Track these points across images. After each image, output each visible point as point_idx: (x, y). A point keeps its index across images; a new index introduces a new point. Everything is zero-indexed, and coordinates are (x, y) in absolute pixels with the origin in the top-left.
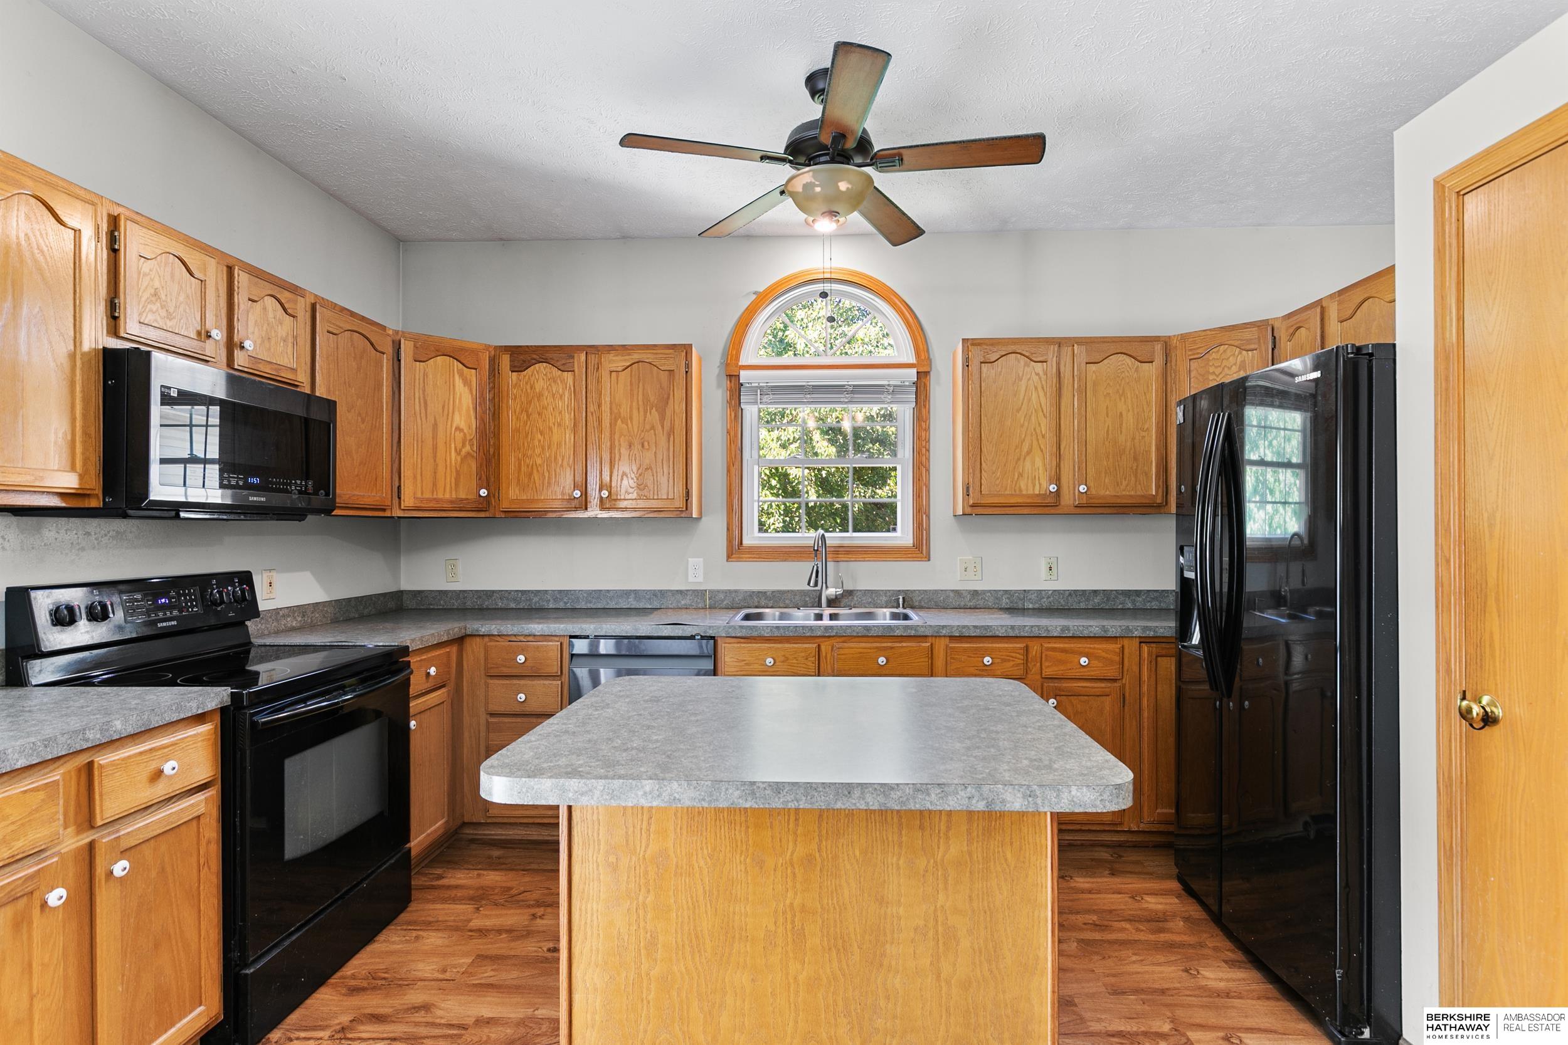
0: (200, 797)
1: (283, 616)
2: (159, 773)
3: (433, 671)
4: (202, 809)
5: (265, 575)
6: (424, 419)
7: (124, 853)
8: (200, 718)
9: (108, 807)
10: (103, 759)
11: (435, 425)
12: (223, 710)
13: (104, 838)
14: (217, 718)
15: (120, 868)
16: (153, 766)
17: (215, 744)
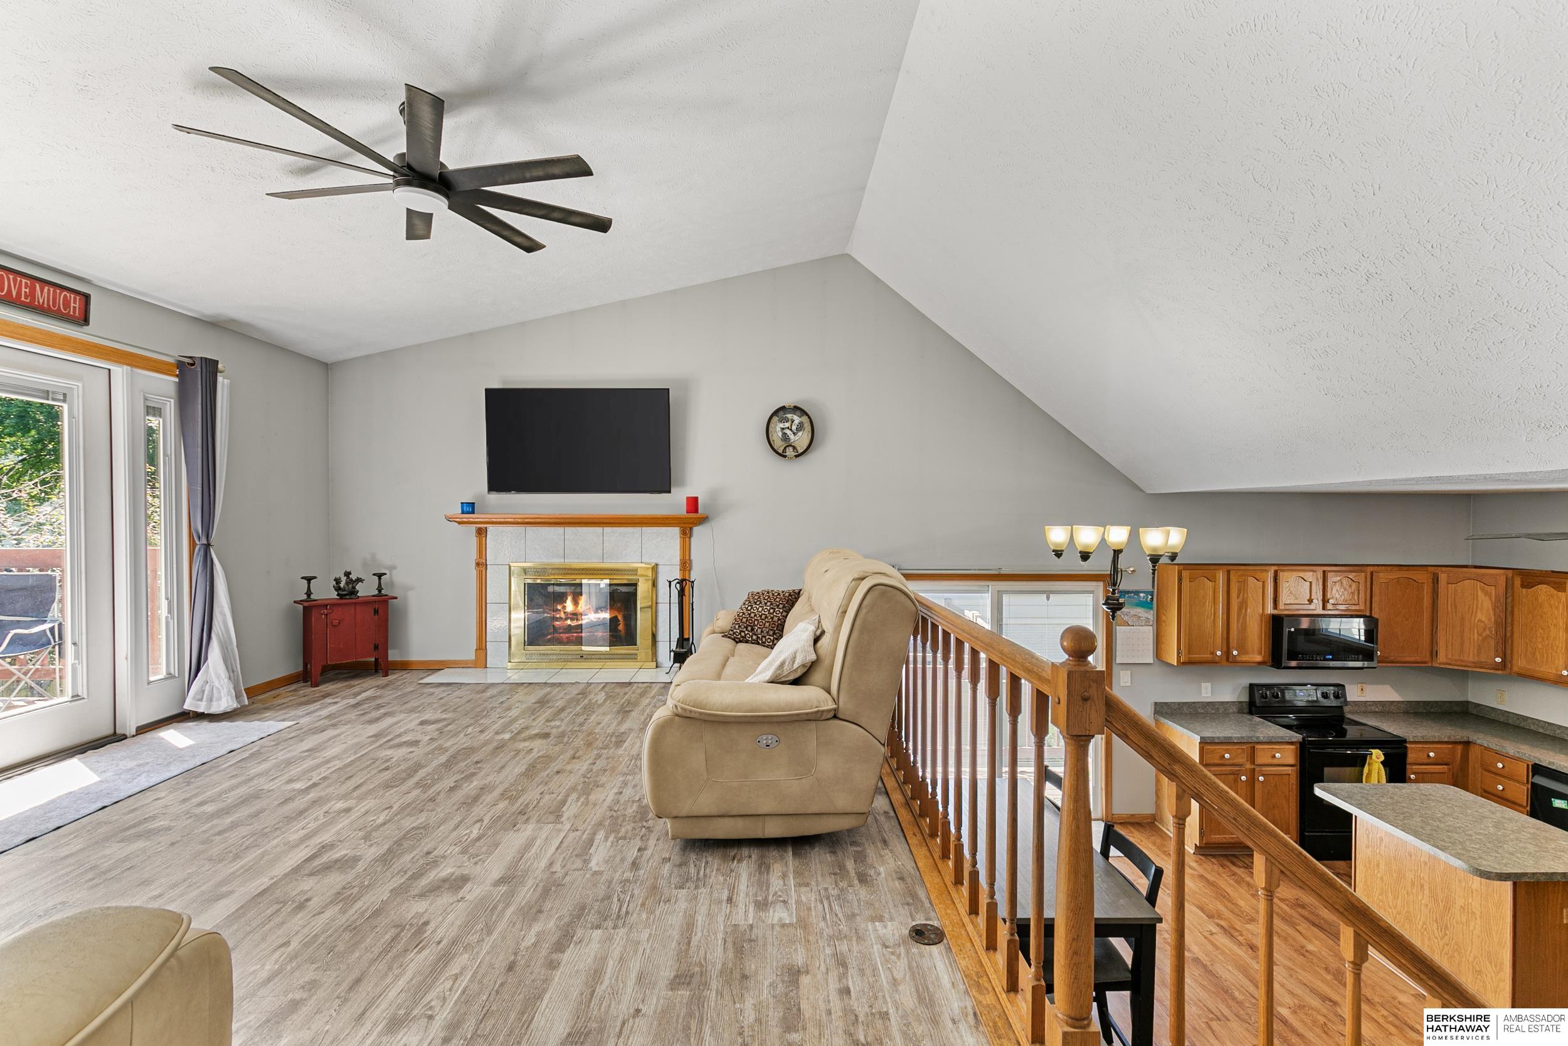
0: (1290, 768)
1: (1370, 705)
2: (1275, 756)
3: (1432, 754)
4: (1290, 773)
5: (1359, 685)
6: (1454, 614)
7: (1263, 775)
8: (1292, 743)
9: (1259, 761)
10: (1257, 746)
11: (1463, 619)
12: (1300, 743)
13: (1257, 769)
14: (1298, 745)
15: (1261, 778)
16: (1273, 753)
17: (1297, 752)
